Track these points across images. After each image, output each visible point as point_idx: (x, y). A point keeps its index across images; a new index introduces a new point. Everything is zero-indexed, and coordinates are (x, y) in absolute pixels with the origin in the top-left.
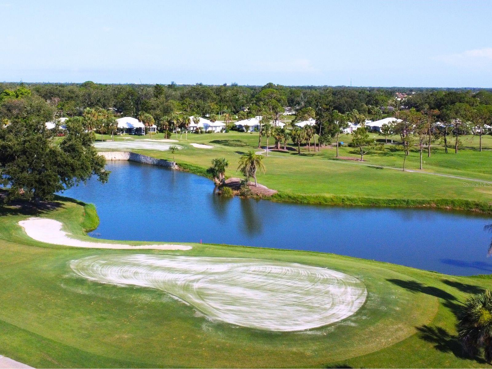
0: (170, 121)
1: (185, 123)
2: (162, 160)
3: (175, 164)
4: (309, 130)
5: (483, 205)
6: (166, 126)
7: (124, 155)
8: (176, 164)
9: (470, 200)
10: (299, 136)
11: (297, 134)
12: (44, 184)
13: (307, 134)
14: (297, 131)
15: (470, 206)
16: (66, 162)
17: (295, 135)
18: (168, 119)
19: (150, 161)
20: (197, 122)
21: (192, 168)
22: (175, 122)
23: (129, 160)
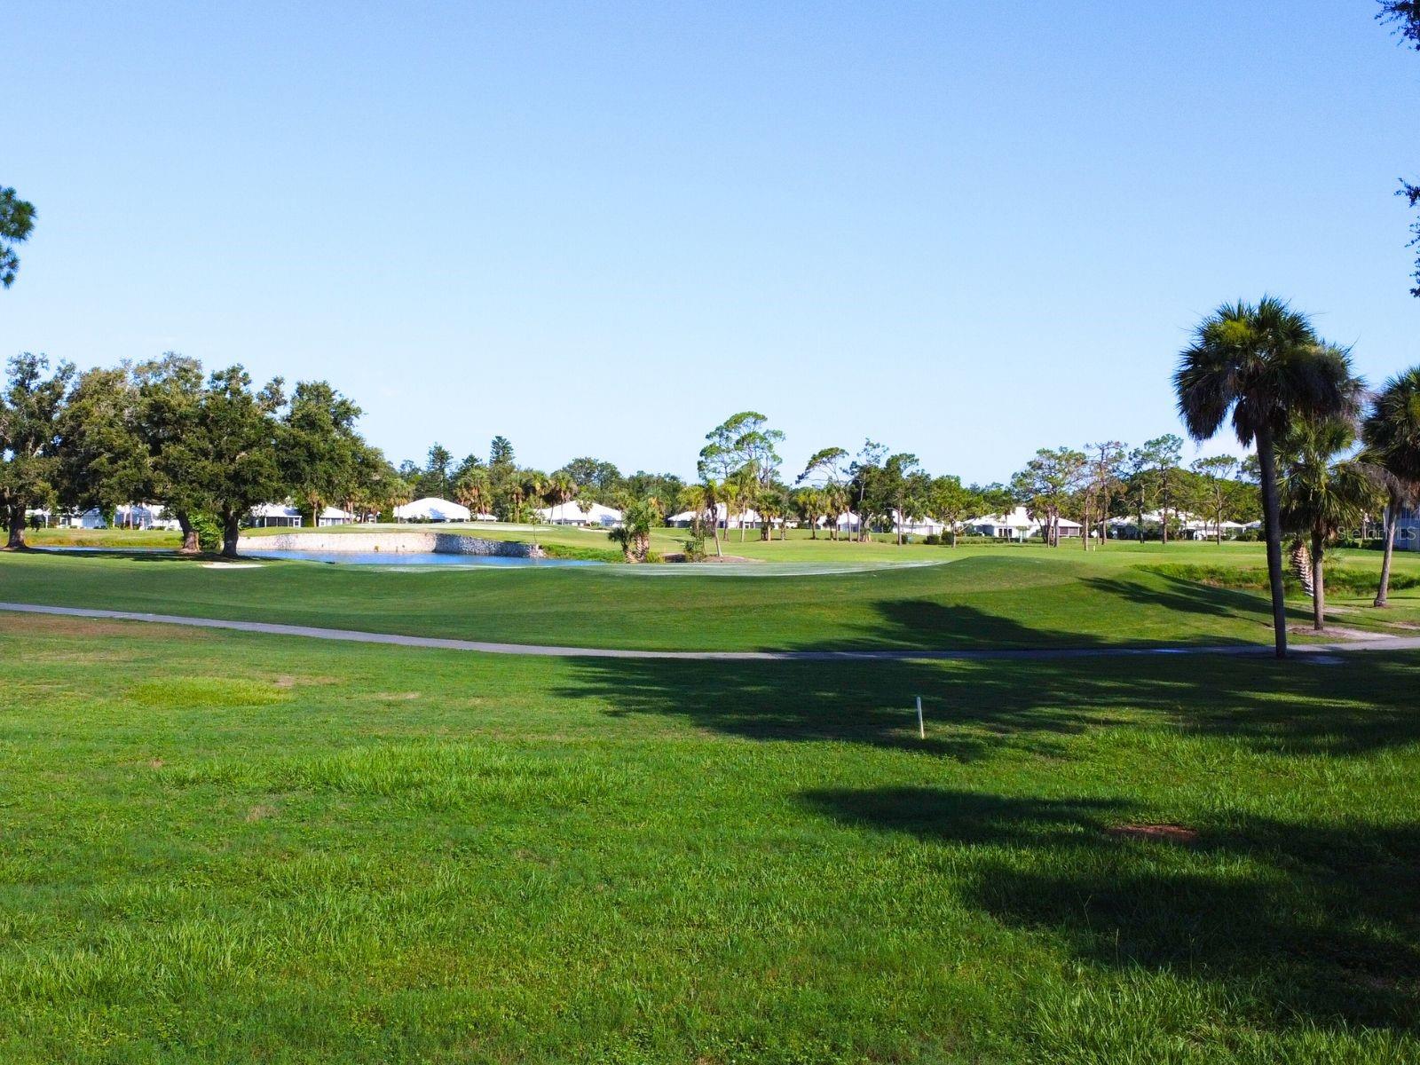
0: (525, 484)
1: (560, 490)
2: (508, 543)
3: (537, 547)
4: (837, 496)
5: (1225, 572)
6: (517, 495)
7: (424, 541)
8: (540, 547)
9: (1197, 564)
10: (814, 506)
11: (810, 502)
12: (245, 482)
13: (833, 505)
14: (809, 496)
15: (1195, 575)
16: (294, 439)
17: (804, 503)
18: (521, 480)
19: (483, 547)
20: (587, 508)
21: (576, 552)
22: (538, 486)
23: (435, 551)
